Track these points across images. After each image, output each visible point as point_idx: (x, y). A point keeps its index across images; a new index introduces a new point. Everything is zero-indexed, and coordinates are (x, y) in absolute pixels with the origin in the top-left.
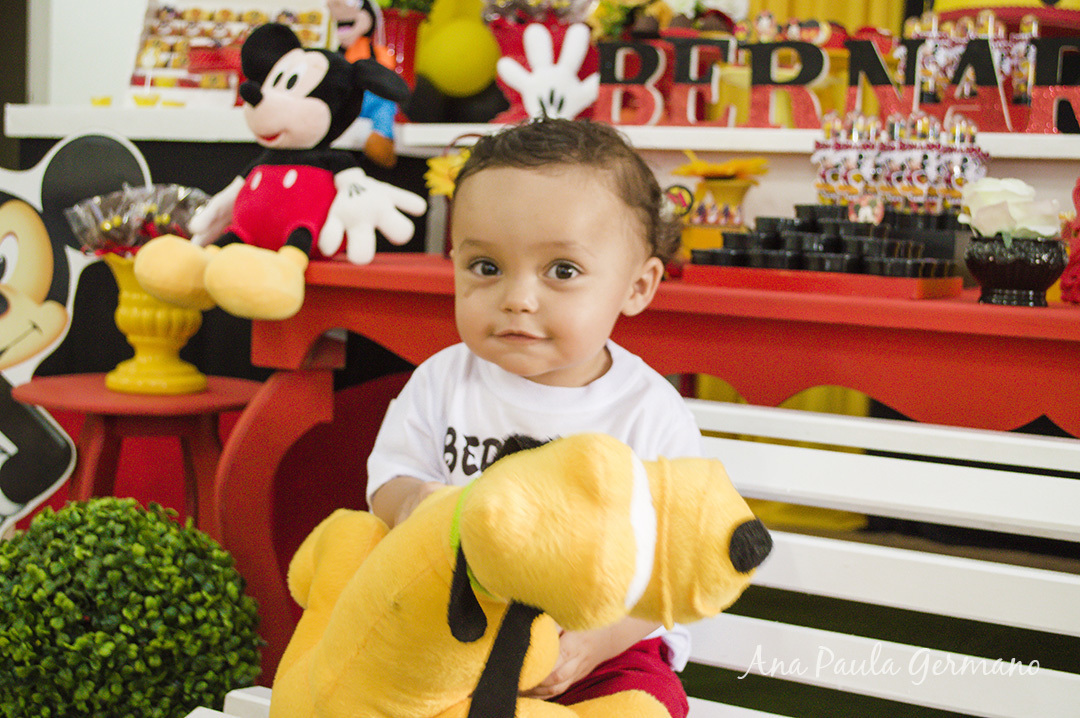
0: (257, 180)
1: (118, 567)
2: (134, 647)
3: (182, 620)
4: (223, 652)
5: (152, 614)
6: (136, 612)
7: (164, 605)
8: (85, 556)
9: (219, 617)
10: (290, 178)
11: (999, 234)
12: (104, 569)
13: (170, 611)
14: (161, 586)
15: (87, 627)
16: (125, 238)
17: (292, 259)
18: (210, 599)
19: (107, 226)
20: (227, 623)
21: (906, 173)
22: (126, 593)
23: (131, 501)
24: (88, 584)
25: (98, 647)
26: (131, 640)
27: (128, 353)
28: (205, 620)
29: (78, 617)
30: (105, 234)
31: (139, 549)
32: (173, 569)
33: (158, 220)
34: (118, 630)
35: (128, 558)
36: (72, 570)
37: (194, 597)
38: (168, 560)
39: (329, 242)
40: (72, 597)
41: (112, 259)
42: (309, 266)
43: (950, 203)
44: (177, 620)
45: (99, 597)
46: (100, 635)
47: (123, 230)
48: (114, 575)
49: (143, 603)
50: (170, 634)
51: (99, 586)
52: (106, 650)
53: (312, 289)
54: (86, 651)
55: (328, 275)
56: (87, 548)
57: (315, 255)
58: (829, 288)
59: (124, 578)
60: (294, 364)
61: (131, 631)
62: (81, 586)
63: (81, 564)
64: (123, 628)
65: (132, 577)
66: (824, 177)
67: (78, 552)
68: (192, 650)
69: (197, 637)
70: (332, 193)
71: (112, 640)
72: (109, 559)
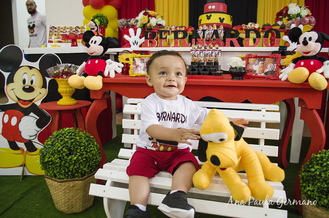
0: (89, 62)
1: (74, 142)
2: (80, 157)
3: (88, 151)
4: (96, 156)
5: (83, 150)
6: (79, 150)
7: (85, 148)
8: (67, 140)
9: (94, 149)
10: (97, 62)
11: (236, 67)
12: (72, 143)
13: (86, 149)
14: (84, 145)
15: (70, 154)
16: (59, 75)
17: (100, 78)
18: (93, 146)
19: (55, 72)
20: (96, 150)
21: (208, 55)
22: (77, 147)
23: (72, 128)
24: (69, 146)
25: (73, 158)
26: (79, 156)
27: (61, 97)
28: (92, 150)
29: (68, 153)
30: (55, 74)
31: (78, 138)
32: (85, 141)
33: (65, 70)
34: (76, 154)
35: (76, 140)
36: (65, 143)
37: (89, 146)
38: (83, 139)
39: (106, 74)
40: (66, 149)
41: (57, 79)
42: (103, 78)
43: (216, 60)
44: (87, 151)
45: (72, 148)
46: (73, 155)
47: (59, 73)
48: (74, 143)
49: (80, 148)
50: (87, 154)
51: (72, 146)
52: (75, 158)
53: (104, 83)
54: (71, 159)
55: (107, 80)
56: (67, 139)
57: (103, 76)
58: (205, 78)
59: (76, 144)
60: (100, 98)
61: (79, 154)
62: (68, 146)
63: (67, 142)
64: (78, 154)
65: (77, 144)
66: (193, 56)
67: (66, 140)
68: (91, 156)
69: (91, 154)
70: (106, 64)
71: (76, 156)
72: (72, 141)
